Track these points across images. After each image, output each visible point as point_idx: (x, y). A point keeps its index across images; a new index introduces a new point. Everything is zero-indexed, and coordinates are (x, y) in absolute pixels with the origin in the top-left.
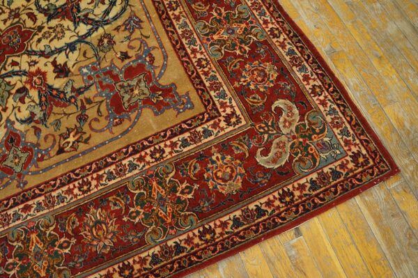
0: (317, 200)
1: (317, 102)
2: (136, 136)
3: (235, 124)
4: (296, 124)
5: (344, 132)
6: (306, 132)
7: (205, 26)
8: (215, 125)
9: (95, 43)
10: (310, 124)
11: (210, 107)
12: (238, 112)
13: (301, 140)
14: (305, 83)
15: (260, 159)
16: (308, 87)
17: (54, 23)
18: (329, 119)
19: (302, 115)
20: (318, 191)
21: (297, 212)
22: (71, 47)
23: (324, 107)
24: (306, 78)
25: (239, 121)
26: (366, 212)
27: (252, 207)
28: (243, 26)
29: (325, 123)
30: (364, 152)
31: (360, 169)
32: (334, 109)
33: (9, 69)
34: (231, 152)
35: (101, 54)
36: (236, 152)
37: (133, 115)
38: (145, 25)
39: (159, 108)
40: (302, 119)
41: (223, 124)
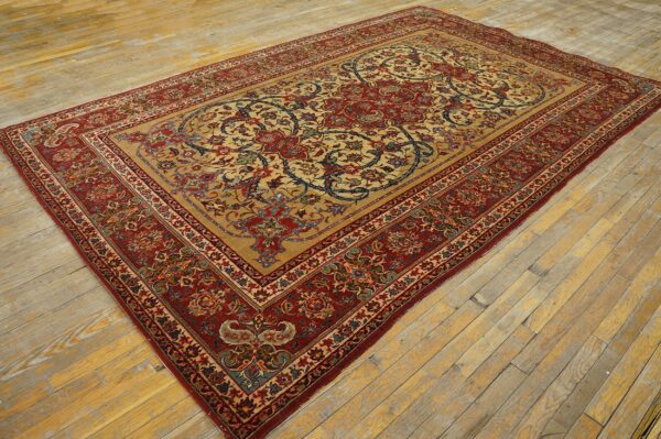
0: (193, 376)
1: (302, 357)
2: (227, 240)
3: (257, 299)
4: (271, 344)
5: (275, 389)
6: (264, 353)
7: (356, 255)
8: (252, 286)
9: (308, 193)
10: (275, 356)
11: (269, 278)
12: (269, 298)
13: (255, 351)
14: (321, 342)
15: (226, 324)
16: (317, 346)
17: (319, 166)
18: (286, 371)
19: (283, 347)
20: (203, 375)
21: (179, 362)
22: (299, 181)
23: (300, 365)
24: (328, 343)
25: (260, 301)
26: (188, 425)
27: (179, 327)
28: (370, 281)
29: (280, 368)
30: (256, 411)
31: (235, 410)
32: (298, 373)
33: (267, 157)
34: (228, 302)
35: (299, 200)
36: (229, 305)
37: (247, 234)
38: (339, 217)
39: (260, 247)
40: (277, 347)
41: (255, 291)
